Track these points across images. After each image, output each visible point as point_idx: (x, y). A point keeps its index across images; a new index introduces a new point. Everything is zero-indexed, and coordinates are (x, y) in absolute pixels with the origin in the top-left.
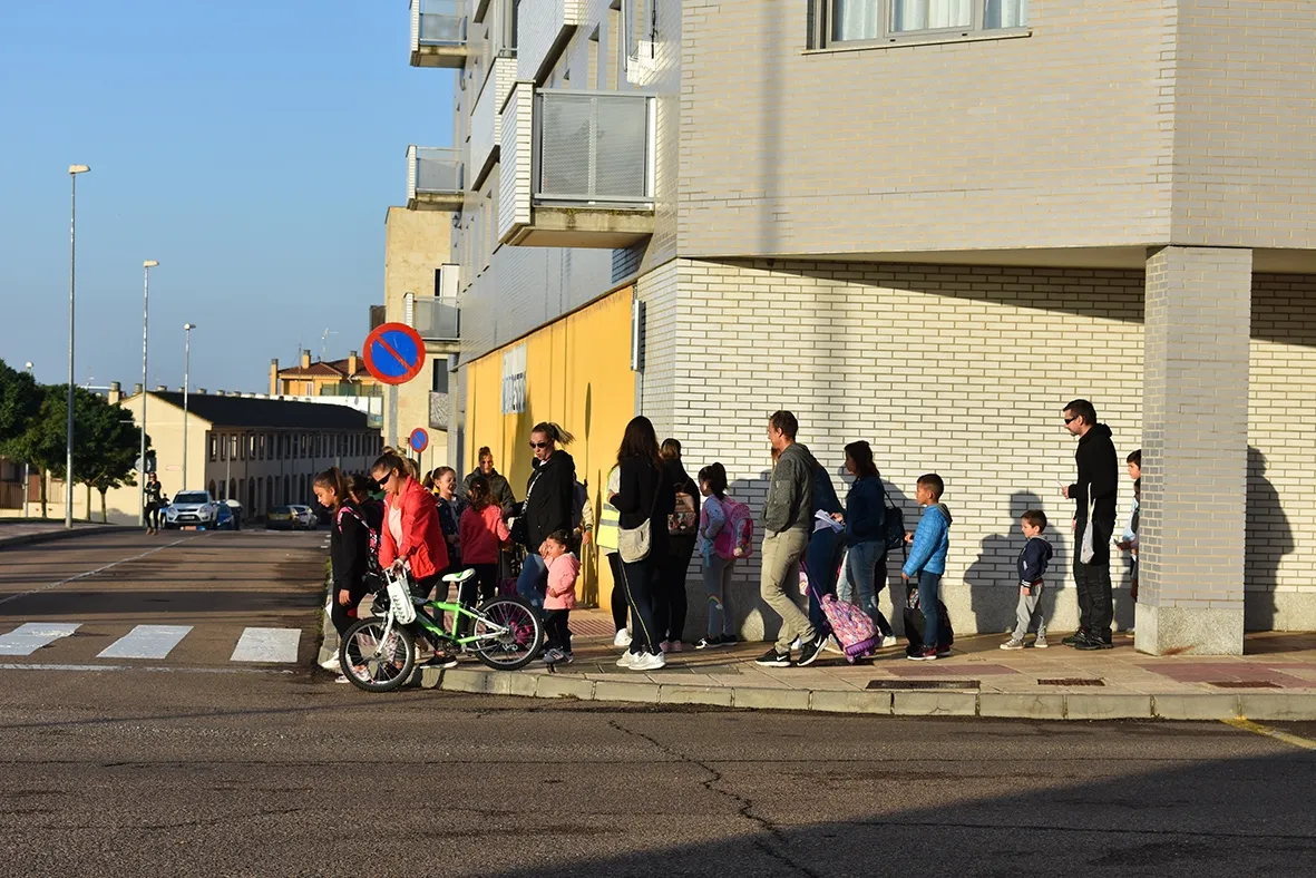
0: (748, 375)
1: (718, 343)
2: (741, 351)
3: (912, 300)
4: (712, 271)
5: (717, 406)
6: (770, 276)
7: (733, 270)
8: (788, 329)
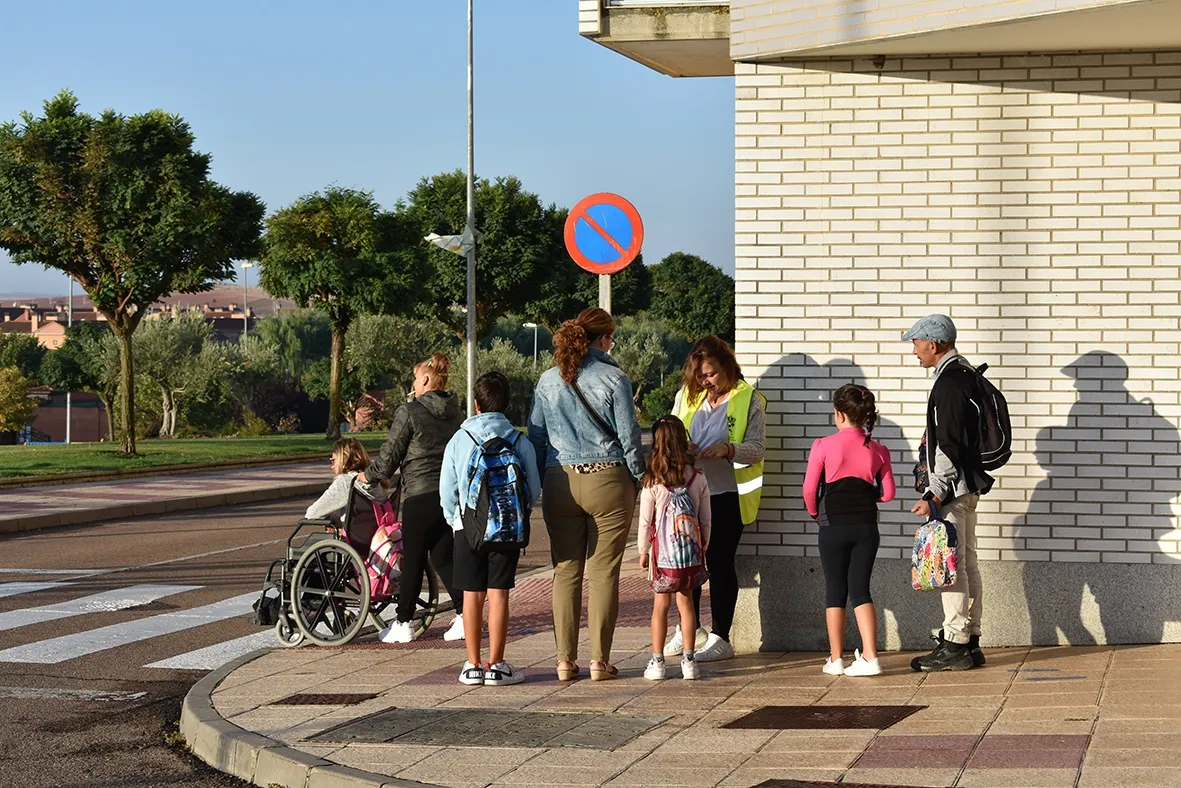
0: (848, 238)
1: (799, 190)
2: (836, 202)
3: (1109, 110)
4: (788, 80)
5: (799, 287)
6: (879, 84)
7: (820, 76)
8: (908, 164)
